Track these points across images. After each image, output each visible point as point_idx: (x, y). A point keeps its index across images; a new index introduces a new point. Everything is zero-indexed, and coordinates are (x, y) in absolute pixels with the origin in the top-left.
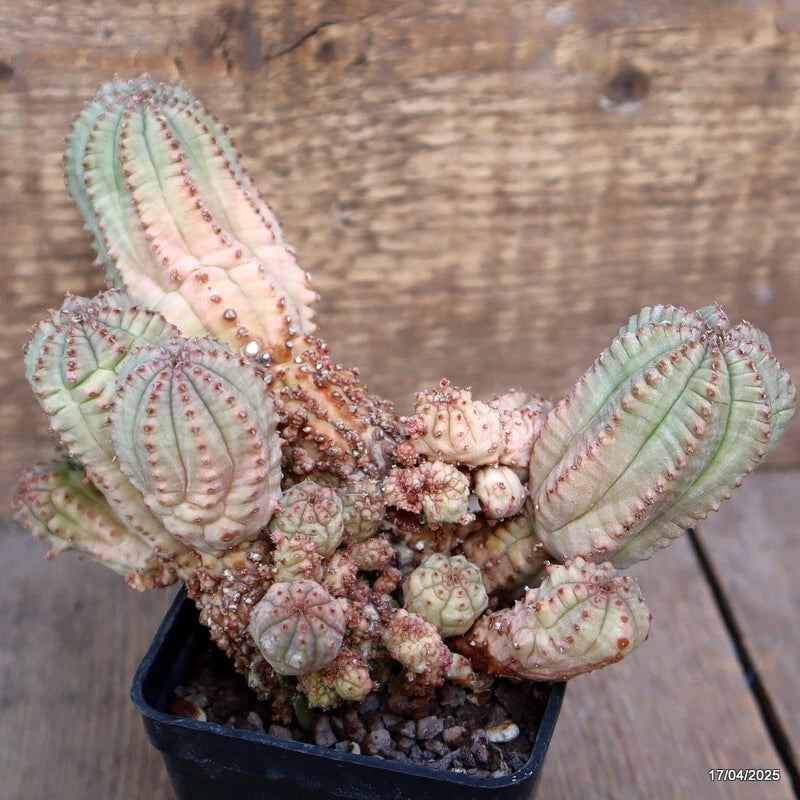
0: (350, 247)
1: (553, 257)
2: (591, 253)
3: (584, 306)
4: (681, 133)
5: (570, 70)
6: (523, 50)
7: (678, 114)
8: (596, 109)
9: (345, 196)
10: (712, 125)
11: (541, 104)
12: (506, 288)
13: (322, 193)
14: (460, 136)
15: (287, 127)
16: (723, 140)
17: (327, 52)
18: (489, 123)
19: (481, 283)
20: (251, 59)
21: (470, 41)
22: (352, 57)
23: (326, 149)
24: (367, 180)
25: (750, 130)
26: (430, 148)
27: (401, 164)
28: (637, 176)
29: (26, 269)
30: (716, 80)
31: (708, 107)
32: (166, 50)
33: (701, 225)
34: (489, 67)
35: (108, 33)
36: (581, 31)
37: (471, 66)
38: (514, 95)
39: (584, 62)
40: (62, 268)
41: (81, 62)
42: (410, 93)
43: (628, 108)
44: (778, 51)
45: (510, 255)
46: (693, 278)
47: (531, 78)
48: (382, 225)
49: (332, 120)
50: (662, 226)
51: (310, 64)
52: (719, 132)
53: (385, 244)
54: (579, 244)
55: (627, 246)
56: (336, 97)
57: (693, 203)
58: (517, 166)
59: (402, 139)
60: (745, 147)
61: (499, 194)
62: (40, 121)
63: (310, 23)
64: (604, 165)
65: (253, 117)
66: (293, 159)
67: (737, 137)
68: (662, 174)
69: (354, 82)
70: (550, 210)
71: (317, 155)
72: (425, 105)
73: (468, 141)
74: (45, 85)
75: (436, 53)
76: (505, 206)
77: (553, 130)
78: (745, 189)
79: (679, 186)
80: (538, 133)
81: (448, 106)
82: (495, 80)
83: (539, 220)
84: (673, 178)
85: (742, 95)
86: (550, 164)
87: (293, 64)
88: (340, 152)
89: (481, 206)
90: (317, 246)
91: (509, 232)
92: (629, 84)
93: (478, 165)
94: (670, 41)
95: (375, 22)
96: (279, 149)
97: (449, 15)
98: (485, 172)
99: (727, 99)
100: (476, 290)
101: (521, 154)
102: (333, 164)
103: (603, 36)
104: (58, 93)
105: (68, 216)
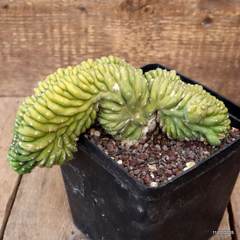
0: (148, 48)
1: (191, 54)
2: (199, 54)
3: (197, 65)
4: (219, 31)
5: (196, 17)
6: (186, 12)
7: (219, 27)
8: (201, 25)
9: (148, 38)
10: (226, 30)
11: (189, 23)
12: (180, 60)
13: (143, 37)
14: (172, 28)
15: (137, 24)
16: (228, 33)
17: (146, 10)
18: (178, 26)
19: (175, 58)
20: (131, 10)
21: (175, 10)
22: (151, 11)
23: (145, 29)
24: (153, 35)
25: (234, 31)
26: (166, 30)
27: (160, 33)
28: (209, 39)
29: (83, 47)
30: (227, 21)
31: (225, 26)
32: (115, 7)
33: (223, 50)
34: (179, 15)
35: (104, 3)
36: (198, 10)
37: (175, 15)
38: (184, 21)
39: (198, 15)
40: (90, 47)
41: (98, 8)
42: (163, 19)
43: (208, 25)
45: (181, 53)
46: (221, 61)
47: (189, 18)
48: (155, 45)
50: (214, 50)
51: (143, 12)
52: (227, 31)
53: (155, 48)
54: (196, 52)
55: (207, 53)
56: (148, 19)
57: (221, 45)
58: (184, 35)
59: (160, 28)
60: (233, 35)
61: (180, 40)
62: (89, 19)
63: (144, 4)
64: (202, 36)
65: (131, 21)
66: (138, 30)
67: (231, 33)
68: (214, 39)
69: (151, 16)
70: (190, 44)
71: (143, 29)
72: (165, 21)
73: (174, 29)
74: (91, 12)
75: (168, 12)
76: (181, 43)
77: (191, 28)
78: (233, 44)
79: (218, 42)
80: (188, 29)
81: (170, 22)
82: (180, 18)
83: (188, 46)
84: (217, 40)
85: (233, 24)
86: (191, 35)
87: (139, 12)
88: (148, 29)
89: (176, 42)
90: (141, 48)
91: (181, 48)
92: (208, 20)
93: (175, 34)
94: (217, 12)
95: (157, 6)
96: (135, 28)
97: (171, 5)
98: (177, 36)
99: (229, 25)
100: (174, 59)
101: (185, 33)
102: (146, 31)
103: (203, 11)
104: (93, 14)
105: (92, 37)
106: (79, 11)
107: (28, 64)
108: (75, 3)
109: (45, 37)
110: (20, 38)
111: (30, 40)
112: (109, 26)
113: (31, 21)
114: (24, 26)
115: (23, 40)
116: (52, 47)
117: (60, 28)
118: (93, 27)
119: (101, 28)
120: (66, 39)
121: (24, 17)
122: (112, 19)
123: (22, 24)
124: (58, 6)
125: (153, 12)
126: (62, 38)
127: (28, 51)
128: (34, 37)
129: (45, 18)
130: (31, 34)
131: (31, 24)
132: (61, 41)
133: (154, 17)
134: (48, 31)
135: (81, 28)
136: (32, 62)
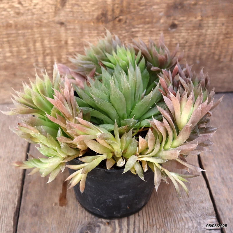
4: (183, 34)
5: (163, 23)
6: (154, 20)
7: (183, 31)
8: (167, 30)
10: (189, 33)
11: (158, 29)
16: (191, 36)
17: (120, 21)
18: (148, 32)
20: (106, 21)
21: (145, 19)
22: (124, 21)
25: (196, 34)
26: (137, 37)
28: (175, 42)
29: (64, 56)
30: (190, 25)
31: (189, 30)
32: (91, 20)
33: (186, 50)
34: (148, 23)
36: (165, 17)
37: (145, 23)
38: (153, 28)
39: (166, 22)
40: (70, 57)
41: (76, 22)
42: (134, 27)
43: (174, 30)
44: (201, 20)
46: (185, 59)
47: (155, 25)
49: (120, 32)
50: (179, 50)
51: (116, 22)
52: (190, 34)
56: (121, 28)
57: (185, 46)
58: (153, 40)
59: (132, 35)
60: (195, 37)
62: (69, 32)
63: (117, 16)
64: (169, 40)
67: (193, 35)
68: (179, 41)
69: (124, 26)
72: (136, 29)
73: (144, 36)
74: (69, 26)
75: (139, 21)
77: (160, 34)
78: (195, 44)
79: (183, 43)
80: (157, 34)
81: (141, 30)
82: (149, 25)
84: (181, 42)
85: (194, 28)
87: (114, 23)
88: (121, 37)
92: (174, 26)
94: (181, 19)
95: (128, 16)
97: (141, 14)
98: (147, 41)
99: (192, 28)
101: (154, 38)
103: (169, 18)
104: (72, 27)
105: (72, 48)
106: (59, 26)
107: (15, 75)
108: (54, 19)
109: (29, 50)
110: (5, 53)
111: (15, 54)
112: (87, 37)
113: (14, 37)
114: (8, 42)
115: (8, 54)
116: (36, 59)
117: (42, 42)
118: (72, 39)
119: (79, 39)
120: (48, 51)
121: (7, 34)
122: (89, 30)
123: (6, 41)
124: (38, 22)
125: (126, 22)
126: (44, 51)
127: (13, 64)
128: (19, 52)
129: (28, 34)
130: (15, 49)
131: (14, 40)
132: (43, 53)
133: (127, 26)
134: (31, 45)
135: (61, 41)
136: (18, 73)
